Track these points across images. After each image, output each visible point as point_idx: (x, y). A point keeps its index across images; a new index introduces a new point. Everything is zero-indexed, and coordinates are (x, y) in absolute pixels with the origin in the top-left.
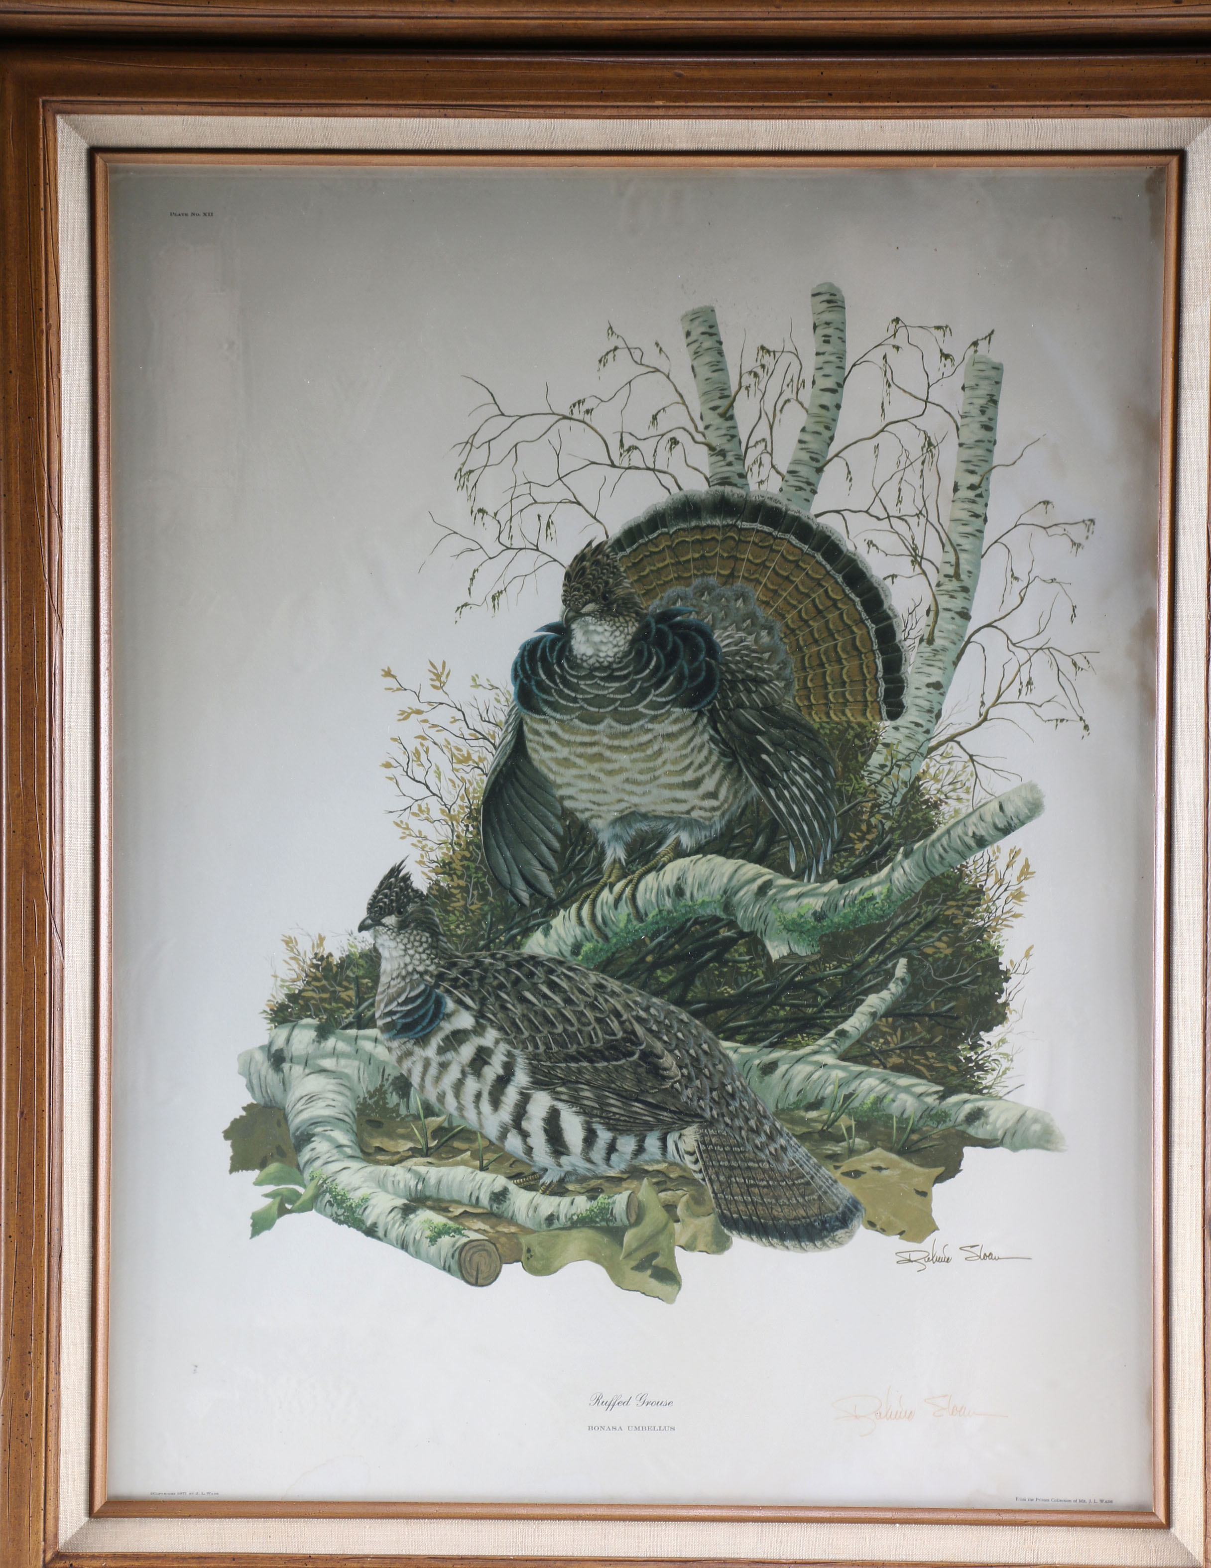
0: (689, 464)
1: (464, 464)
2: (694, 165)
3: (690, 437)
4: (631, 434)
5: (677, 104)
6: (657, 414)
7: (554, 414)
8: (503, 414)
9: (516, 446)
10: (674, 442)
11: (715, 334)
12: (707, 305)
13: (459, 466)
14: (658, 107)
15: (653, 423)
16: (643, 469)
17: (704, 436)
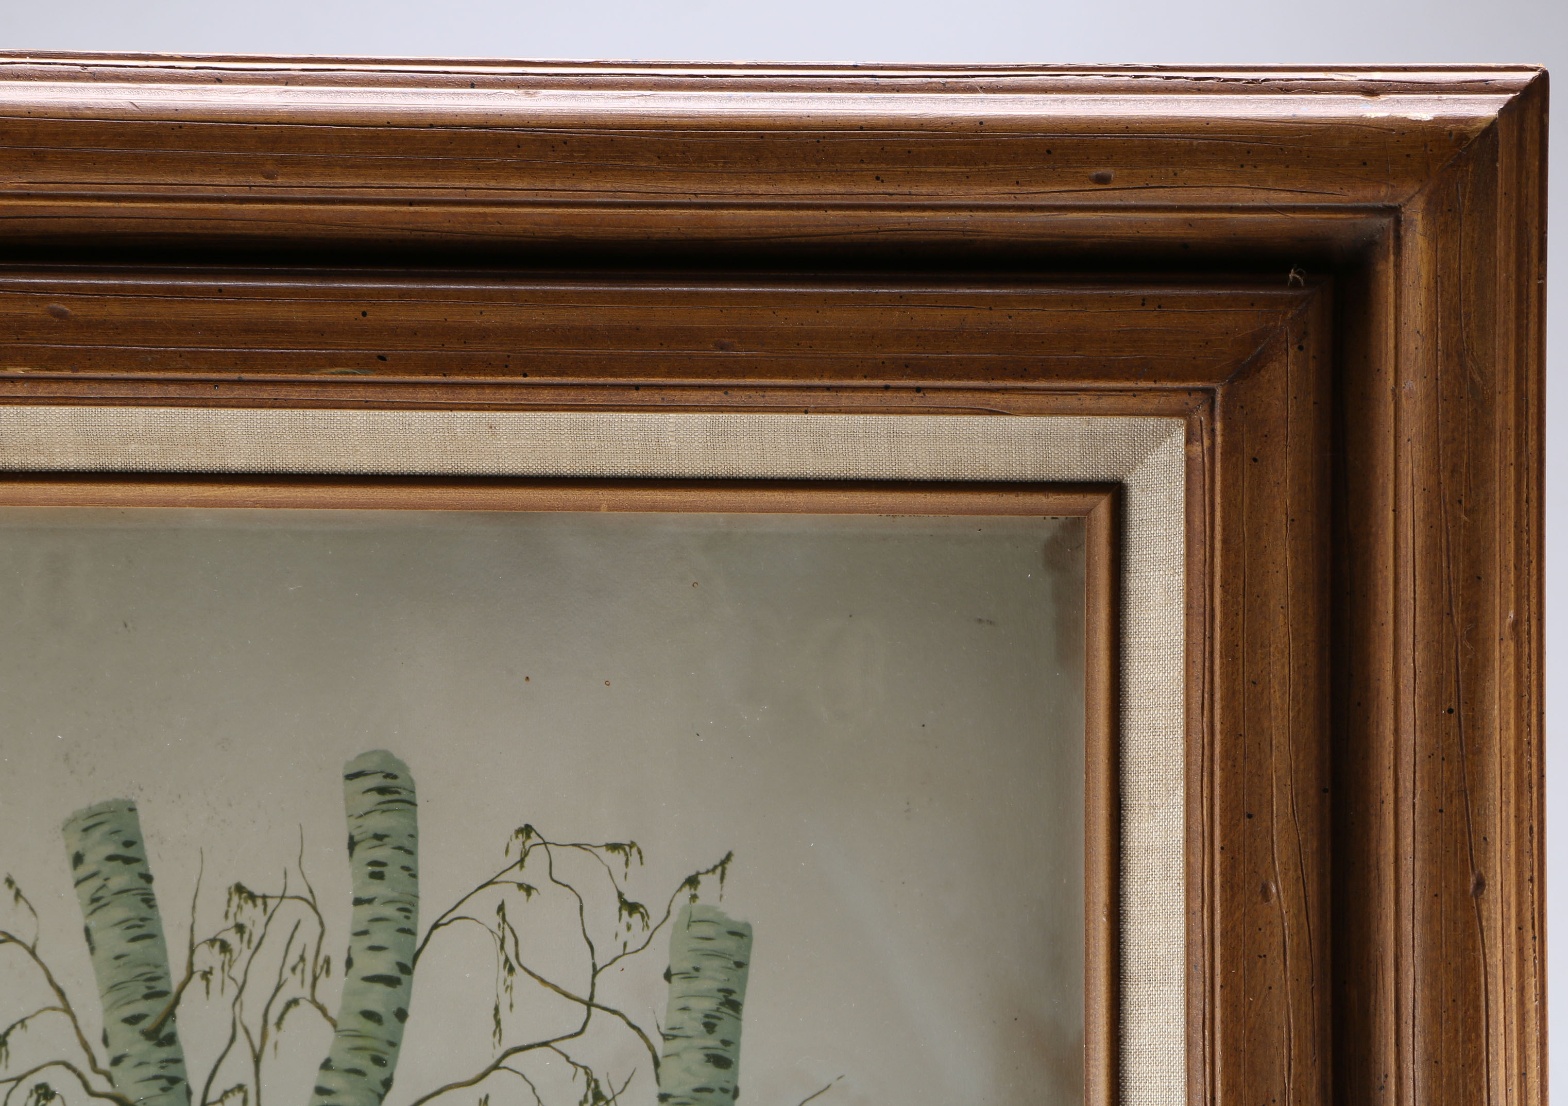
2: (93, 502)
3: (78, 1082)
5: (55, 374)
10: (45, 1093)
11: (137, 860)
12: (120, 796)
14: (13, 380)
17: (110, 1079)
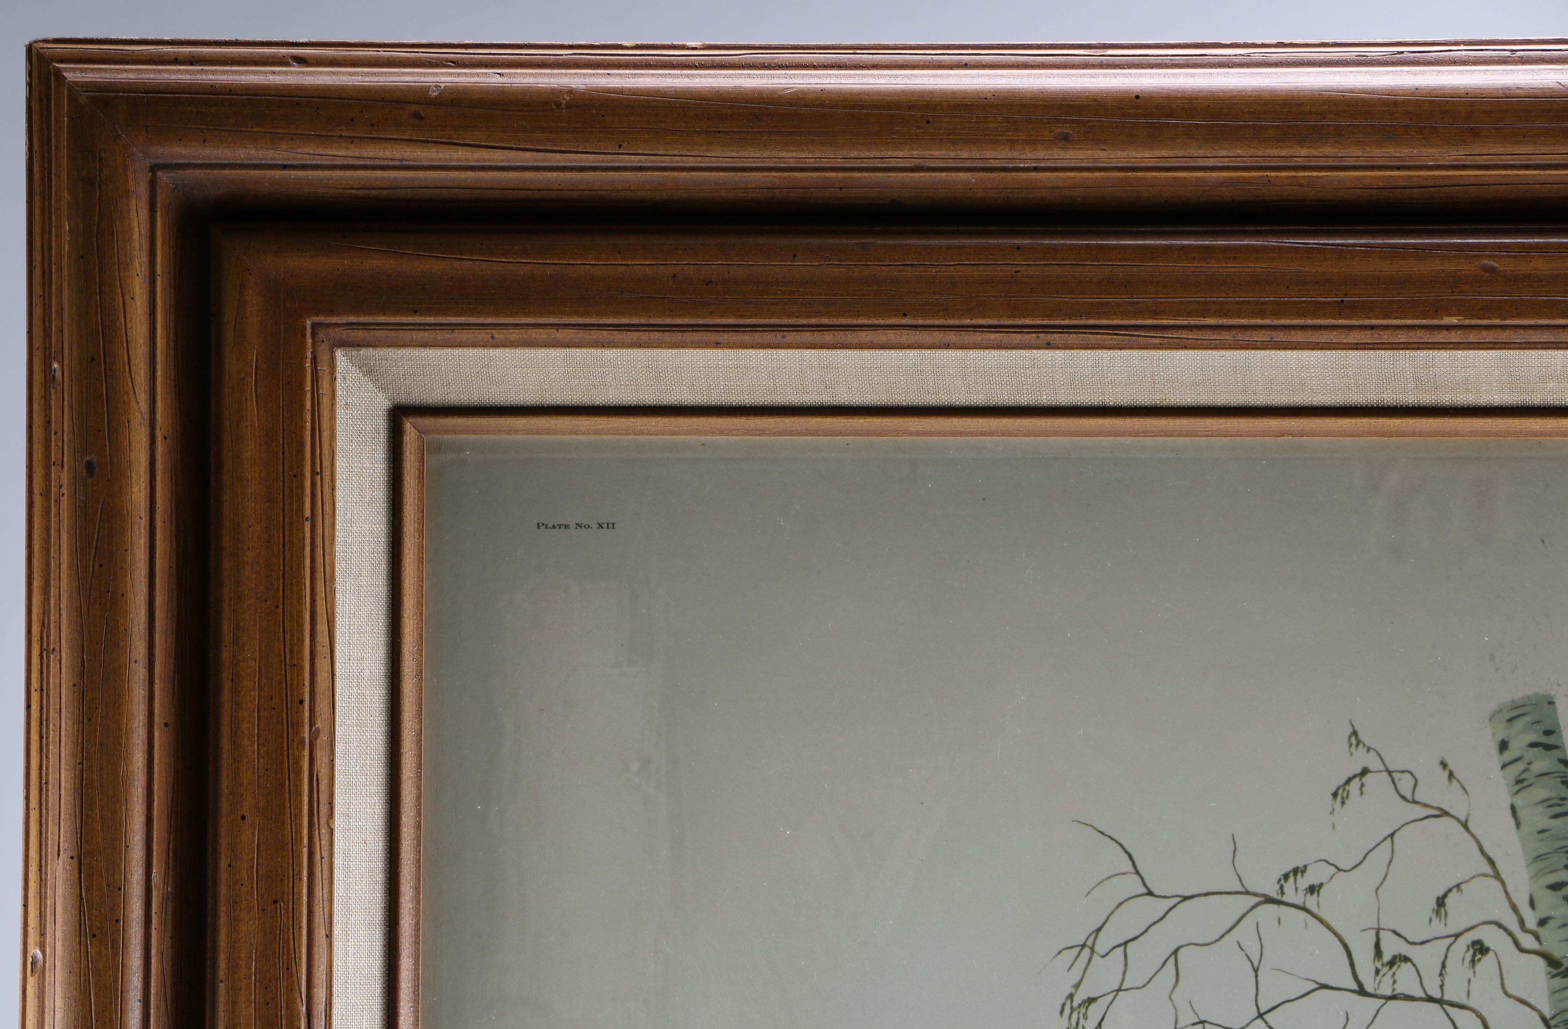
0: (1511, 991)
1: (1077, 986)
2: (1515, 433)
3: (1509, 940)
4: (1395, 932)
5: (1485, 322)
6: (1445, 896)
7: (1247, 893)
8: (1150, 893)
9: (1175, 952)
10: (1480, 949)
11: (1556, 747)
12: (1540, 691)
13: (1069, 990)
14: (1448, 328)
15: (1438, 913)
16: (1420, 999)
17: (1537, 938)
